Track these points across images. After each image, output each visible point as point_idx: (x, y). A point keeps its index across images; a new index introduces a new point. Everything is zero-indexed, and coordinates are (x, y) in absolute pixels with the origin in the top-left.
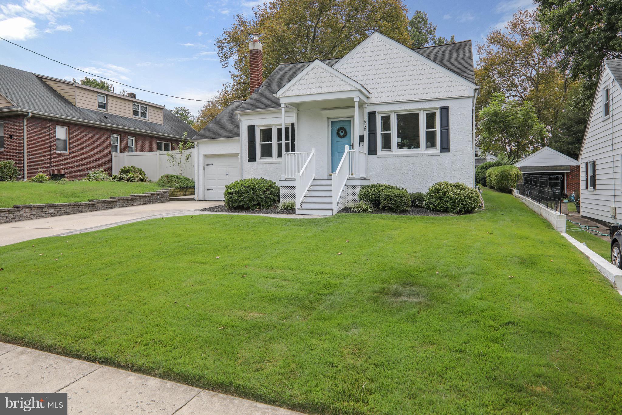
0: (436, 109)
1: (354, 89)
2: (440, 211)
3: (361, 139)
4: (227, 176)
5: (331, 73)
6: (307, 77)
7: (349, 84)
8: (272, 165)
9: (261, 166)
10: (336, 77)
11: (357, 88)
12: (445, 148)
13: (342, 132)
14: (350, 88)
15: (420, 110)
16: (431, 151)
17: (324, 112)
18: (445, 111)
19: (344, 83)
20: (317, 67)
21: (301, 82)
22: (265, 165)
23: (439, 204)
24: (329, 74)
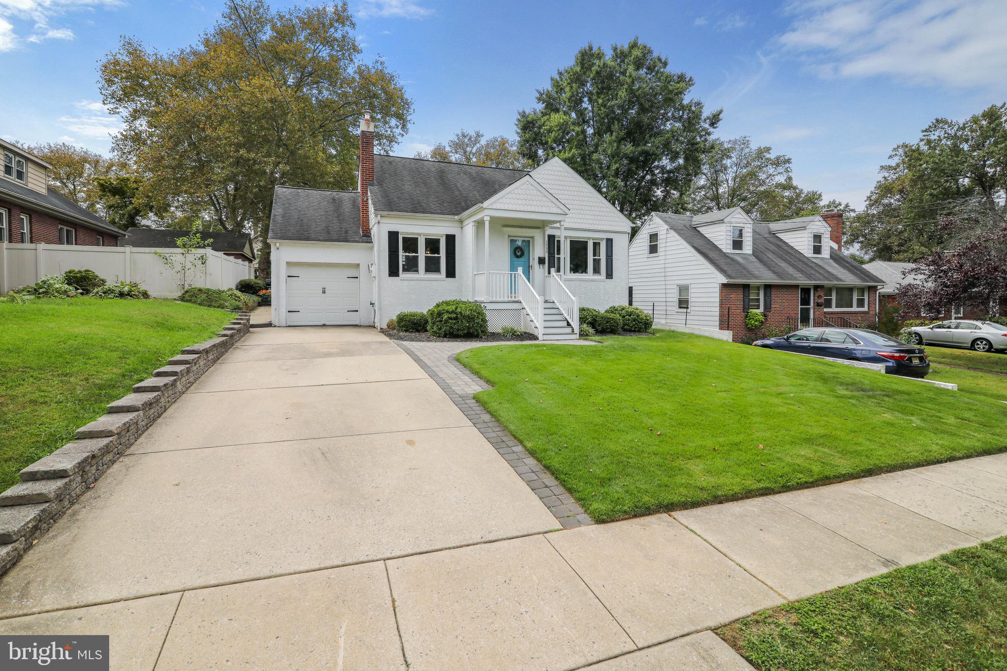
0: (602, 239)
1: (562, 213)
2: (634, 331)
3: (541, 261)
4: (324, 292)
5: (541, 192)
6: (516, 191)
7: (559, 207)
8: (421, 282)
9: (406, 283)
10: (546, 197)
11: (564, 212)
12: (609, 275)
13: (518, 252)
14: (559, 211)
15: (589, 238)
16: (597, 277)
17: (505, 229)
18: (609, 242)
19: (553, 205)
20: (528, 183)
21: (510, 196)
22: (412, 282)
23: (634, 325)
24: (539, 193)
